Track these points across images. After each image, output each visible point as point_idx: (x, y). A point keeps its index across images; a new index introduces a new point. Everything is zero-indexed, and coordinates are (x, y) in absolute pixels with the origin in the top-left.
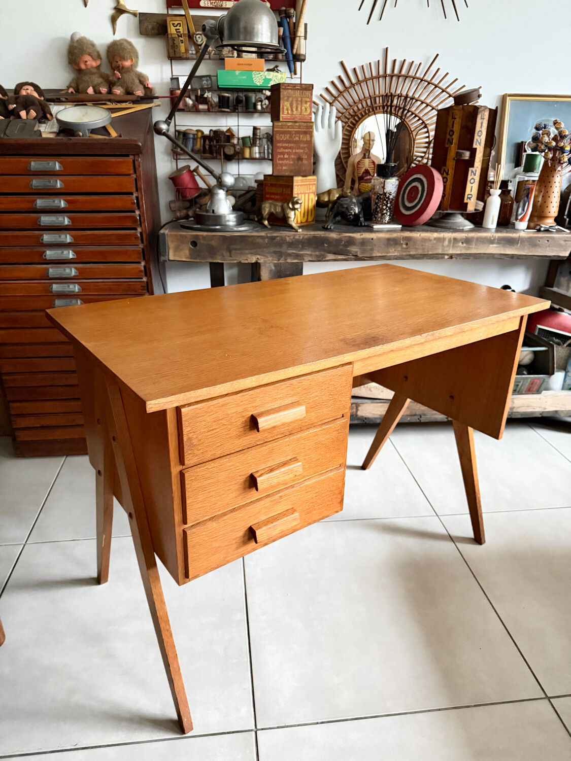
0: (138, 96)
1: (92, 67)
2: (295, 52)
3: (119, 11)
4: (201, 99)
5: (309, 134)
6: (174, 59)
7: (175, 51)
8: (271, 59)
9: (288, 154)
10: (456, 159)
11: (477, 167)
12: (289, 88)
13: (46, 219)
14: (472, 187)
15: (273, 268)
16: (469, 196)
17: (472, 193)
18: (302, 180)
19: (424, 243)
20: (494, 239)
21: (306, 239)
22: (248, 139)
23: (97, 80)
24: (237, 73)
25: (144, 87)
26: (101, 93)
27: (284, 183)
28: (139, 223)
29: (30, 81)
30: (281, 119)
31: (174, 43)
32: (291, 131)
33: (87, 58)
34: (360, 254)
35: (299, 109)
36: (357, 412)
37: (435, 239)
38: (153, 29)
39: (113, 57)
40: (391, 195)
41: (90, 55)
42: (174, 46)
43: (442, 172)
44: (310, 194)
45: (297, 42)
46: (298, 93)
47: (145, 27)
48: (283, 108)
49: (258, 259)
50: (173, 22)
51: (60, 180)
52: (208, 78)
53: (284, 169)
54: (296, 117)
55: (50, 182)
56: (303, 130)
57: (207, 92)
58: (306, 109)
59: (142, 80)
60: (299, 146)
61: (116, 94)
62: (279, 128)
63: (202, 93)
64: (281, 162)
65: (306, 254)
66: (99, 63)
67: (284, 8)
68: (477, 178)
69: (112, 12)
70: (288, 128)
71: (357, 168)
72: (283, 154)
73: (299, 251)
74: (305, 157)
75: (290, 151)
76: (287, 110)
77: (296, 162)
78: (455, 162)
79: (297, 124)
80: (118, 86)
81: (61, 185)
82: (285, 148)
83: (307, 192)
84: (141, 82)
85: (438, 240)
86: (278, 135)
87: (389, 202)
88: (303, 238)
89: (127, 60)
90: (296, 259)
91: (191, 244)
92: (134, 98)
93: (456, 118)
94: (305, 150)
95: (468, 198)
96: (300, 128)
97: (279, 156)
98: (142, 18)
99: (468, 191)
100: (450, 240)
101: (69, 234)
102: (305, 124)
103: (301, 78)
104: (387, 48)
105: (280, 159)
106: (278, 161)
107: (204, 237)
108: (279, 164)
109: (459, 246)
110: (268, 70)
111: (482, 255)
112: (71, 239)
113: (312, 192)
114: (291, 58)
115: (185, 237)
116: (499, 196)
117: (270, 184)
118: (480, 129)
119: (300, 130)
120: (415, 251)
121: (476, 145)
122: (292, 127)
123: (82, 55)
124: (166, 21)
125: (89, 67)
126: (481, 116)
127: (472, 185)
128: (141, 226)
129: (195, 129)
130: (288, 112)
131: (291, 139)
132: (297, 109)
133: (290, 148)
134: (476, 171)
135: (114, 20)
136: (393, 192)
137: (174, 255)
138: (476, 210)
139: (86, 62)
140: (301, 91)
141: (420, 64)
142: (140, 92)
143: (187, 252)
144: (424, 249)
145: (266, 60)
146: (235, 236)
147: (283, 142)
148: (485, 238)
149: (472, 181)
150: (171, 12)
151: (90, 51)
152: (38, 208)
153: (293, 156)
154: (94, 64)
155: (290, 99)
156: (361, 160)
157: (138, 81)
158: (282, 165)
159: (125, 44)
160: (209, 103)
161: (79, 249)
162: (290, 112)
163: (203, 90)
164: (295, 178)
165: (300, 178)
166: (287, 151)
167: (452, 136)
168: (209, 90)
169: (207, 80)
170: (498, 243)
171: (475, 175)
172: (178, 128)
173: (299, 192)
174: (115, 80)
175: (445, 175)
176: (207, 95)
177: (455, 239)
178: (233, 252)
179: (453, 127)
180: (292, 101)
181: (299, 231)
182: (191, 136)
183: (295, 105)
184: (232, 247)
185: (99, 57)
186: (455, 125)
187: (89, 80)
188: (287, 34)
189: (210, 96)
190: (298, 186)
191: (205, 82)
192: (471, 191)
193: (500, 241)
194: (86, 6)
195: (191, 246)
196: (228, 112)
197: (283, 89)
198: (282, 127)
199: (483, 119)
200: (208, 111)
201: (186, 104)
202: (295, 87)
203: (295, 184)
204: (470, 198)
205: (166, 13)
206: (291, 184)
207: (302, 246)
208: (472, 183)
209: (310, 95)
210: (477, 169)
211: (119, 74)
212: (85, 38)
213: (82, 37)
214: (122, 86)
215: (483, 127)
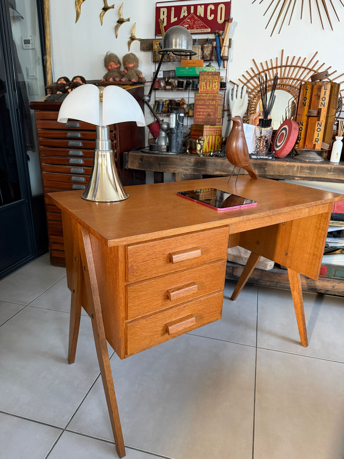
0: (133, 82)
1: (115, 68)
2: (221, 55)
3: (132, 39)
4: (167, 83)
5: (215, 101)
6: (156, 62)
7: (155, 58)
8: (208, 59)
9: (203, 112)
10: (307, 115)
11: (323, 121)
12: (205, 74)
13: (71, 143)
14: (318, 134)
15: (183, 176)
16: (316, 140)
17: (318, 138)
18: (210, 127)
19: (279, 168)
20: (331, 169)
21: (203, 161)
22: (193, 105)
23: (116, 74)
24: (187, 68)
25: (139, 77)
26: (116, 81)
27: (200, 129)
28: (115, 147)
29: (80, 76)
30: (199, 92)
31: (155, 54)
32: (205, 99)
33: (112, 63)
34: (236, 172)
35: (211, 87)
36: (233, 272)
37: (287, 166)
38: (147, 47)
39: (125, 63)
40: (266, 138)
41: (113, 62)
42: (155, 55)
43: (299, 124)
44: (217, 136)
45: (223, 49)
46: (210, 77)
47: (143, 46)
48: (201, 86)
49: (175, 170)
50: (156, 43)
51: (79, 123)
52: (173, 71)
53: (200, 121)
54: (209, 91)
55: (74, 124)
56: (211, 98)
57: (171, 79)
58: (215, 86)
59: (138, 74)
60: (209, 107)
61: (122, 81)
62: (198, 97)
63: (168, 80)
64: (198, 117)
65: (202, 170)
66: (119, 66)
67: (217, 31)
68: (322, 128)
69: (129, 40)
70: (203, 97)
71: (254, 122)
72: (200, 112)
73: (199, 168)
74: (212, 114)
75: (204, 110)
76: (204, 86)
77: (207, 117)
78: (307, 117)
79: (208, 95)
80: (126, 77)
81: (79, 125)
82: (201, 108)
83: (214, 134)
84: (137, 75)
85: (290, 166)
86: (197, 101)
87: (265, 142)
88: (201, 160)
89: (131, 64)
90: (196, 172)
91: (140, 160)
92: (131, 83)
93: (308, 90)
94: (212, 110)
95: (315, 141)
96: (209, 97)
97: (197, 114)
98: (142, 42)
99: (315, 136)
100: (298, 167)
101: (81, 151)
102: (213, 95)
103: (227, 70)
104: (283, 50)
105: (198, 115)
106: (196, 117)
107: (146, 157)
108: (197, 118)
109: (304, 172)
110: (207, 66)
111: (322, 179)
112: (82, 154)
113: (218, 135)
114: (219, 59)
115: (137, 156)
116: (342, 141)
117: (194, 130)
118: (324, 96)
119: (210, 98)
120: (273, 173)
121: (321, 106)
122: (206, 96)
123: (109, 62)
124: (152, 42)
125: (113, 68)
126: (325, 88)
127: (318, 132)
128: (116, 149)
129: (164, 100)
130: (204, 89)
131: (205, 103)
132: (209, 86)
133: (204, 109)
134: (321, 123)
135: (129, 44)
136: (267, 136)
137: (131, 166)
138: (322, 149)
139: (112, 65)
140: (212, 76)
141: (305, 58)
142: (134, 80)
143: (137, 164)
144: (279, 172)
145: (204, 61)
146: (163, 157)
147: (200, 105)
148: (324, 168)
149: (319, 130)
150: (157, 38)
151: (114, 60)
152: (68, 136)
153: (205, 113)
154: (116, 67)
155: (205, 81)
156: (257, 117)
157: (135, 74)
158: (199, 118)
159: (131, 55)
160: (172, 85)
161: (86, 159)
162: (205, 88)
163: (169, 78)
164: (205, 126)
165: (209, 126)
166: (202, 110)
167: (305, 101)
168: (173, 78)
169: (172, 73)
170: (334, 172)
171: (321, 126)
172: (156, 99)
173: (208, 134)
174: (124, 74)
175: (301, 126)
176: (171, 81)
177: (301, 167)
178: (161, 166)
179: (306, 95)
180: (207, 81)
181: (201, 156)
182: (161, 103)
183: (208, 84)
184: (161, 163)
185: (119, 62)
186: (307, 94)
187: (112, 75)
188: (218, 45)
189: (172, 81)
190: (207, 131)
191: (171, 74)
192: (318, 137)
193: (336, 170)
194: (116, 38)
195: (140, 162)
196: (182, 90)
197: (201, 75)
198: (199, 96)
199: (326, 89)
200: (172, 89)
201: (160, 86)
202: (208, 73)
203: (204, 129)
204: (317, 141)
205: (155, 38)
206: (202, 129)
207: (201, 165)
208: (319, 132)
209: (218, 78)
210: (322, 122)
211: (126, 71)
212: (113, 54)
213: (111, 54)
214: (127, 77)
215: (326, 95)
